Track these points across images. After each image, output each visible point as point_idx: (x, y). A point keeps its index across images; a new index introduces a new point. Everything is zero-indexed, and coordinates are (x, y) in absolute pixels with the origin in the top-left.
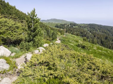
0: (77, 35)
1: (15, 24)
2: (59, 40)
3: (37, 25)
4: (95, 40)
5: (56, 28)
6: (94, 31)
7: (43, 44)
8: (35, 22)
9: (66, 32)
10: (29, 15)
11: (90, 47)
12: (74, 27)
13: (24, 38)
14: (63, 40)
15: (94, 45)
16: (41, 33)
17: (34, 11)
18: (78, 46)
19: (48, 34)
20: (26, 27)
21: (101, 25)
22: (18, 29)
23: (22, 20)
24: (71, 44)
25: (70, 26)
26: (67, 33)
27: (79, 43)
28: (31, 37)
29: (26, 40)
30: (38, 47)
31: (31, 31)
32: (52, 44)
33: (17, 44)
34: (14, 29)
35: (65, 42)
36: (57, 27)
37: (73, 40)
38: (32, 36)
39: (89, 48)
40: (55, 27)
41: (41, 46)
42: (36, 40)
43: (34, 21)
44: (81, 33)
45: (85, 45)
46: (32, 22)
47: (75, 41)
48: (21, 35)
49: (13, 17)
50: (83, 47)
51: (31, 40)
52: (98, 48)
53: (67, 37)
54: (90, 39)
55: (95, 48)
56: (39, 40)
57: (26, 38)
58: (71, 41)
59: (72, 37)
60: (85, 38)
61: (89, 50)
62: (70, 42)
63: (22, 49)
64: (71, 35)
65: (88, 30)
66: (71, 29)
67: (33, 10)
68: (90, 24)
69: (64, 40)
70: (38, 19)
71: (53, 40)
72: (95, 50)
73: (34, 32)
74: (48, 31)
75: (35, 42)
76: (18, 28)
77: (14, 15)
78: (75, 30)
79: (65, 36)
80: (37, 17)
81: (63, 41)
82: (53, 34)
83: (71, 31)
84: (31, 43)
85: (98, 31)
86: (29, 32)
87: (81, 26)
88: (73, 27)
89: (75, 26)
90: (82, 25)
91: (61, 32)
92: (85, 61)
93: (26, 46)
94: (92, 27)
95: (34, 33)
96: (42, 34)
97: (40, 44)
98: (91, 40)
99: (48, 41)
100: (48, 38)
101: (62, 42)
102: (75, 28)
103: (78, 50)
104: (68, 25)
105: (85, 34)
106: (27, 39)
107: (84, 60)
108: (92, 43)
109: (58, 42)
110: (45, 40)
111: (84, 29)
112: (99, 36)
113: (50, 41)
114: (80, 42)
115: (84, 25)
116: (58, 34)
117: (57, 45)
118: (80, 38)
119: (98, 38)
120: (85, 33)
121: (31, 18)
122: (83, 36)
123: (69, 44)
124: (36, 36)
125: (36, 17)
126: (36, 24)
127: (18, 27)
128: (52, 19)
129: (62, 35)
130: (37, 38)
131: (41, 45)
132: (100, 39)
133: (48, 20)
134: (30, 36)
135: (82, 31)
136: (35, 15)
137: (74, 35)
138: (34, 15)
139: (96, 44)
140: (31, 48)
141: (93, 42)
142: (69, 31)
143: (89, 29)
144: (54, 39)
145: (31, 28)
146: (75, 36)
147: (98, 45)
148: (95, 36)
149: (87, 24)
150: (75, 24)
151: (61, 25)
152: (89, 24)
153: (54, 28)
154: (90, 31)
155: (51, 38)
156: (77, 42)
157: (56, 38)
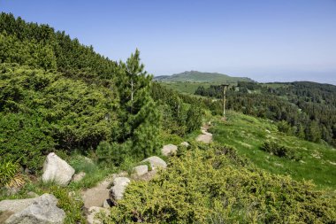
0: (260, 115)
1: (87, 93)
2: (208, 131)
3: (144, 94)
4: (315, 129)
5: (198, 97)
6: (310, 103)
7: (162, 147)
8: (139, 84)
9: (228, 107)
10: (124, 66)
11: (302, 151)
12: (250, 92)
13: (108, 130)
14: (220, 133)
15: (313, 144)
16: (155, 116)
17: (137, 56)
18: (265, 148)
19: (175, 115)
20: (115, 97)
21: (328, 85)
22: (94, 106)
23: (108, 80)
24: (243, 144)
25: (237, 89)
26: (231, 111)
27: (268, 141)
28: (128, 129)
29: (113, 136)
30: (146, 156)
31: (129, 110)
32: (187, 144)
33: (89, 146)
34: (85, 107)
35: (225, 137)
36: (202, 94)
37: (249, 132)
38: (130, 124)
39: (297, 155)
40: (196, 93)
41: (154, 153)
42: (142, 136)
43: (135, 82)
44: (272, 109)
45: (286, 146)
46: (130, 87)
47: (254, 133)
48: (101, 123)
49: (85, 73)
50: (281, 153)
51: (128, 136)
52: (326, 156)
53: (230, 122)
54: (298, 126)
55: (316, 155)
56: (149, 137)
57: (113, 130)
58: (242, 134)
59: (245, 122)
60: (284, 123)
61: (297, 160)
62: (240, 137)
63: (103, 162)
64: (242, 115)
65: (293, 101)
66: (242, 99)
67: (134, 54)
68: (296, 82)
69: (224, 132)
70: (146, 75)
71: (189, 132)
72: (316, 161)
73: (135, 113)
74: (177, 108)
75: (137, 141)
76: (93, 102)
77: (88, 68)
78: (253, 100)
79: (223, 118)
80: (143, 72)
81: (218, 134)
82: (190, 114)
83: (243, 104)
84: (128, 144)
85: (322, 101)
86: (123, 113)
87: (269, 90)
88: (246, 91)
89: (251, 89)
90: (274, 87)
91: (212, 107)
92: (289, 204)
93: (112, 154)
94: (302, 90)
95: (135, 116)
96: (158, 119)
97: (152, 146)
98: (302, 129)
99: (176, 136)
100: (176, 128)
101: (215, 139)
102: (252, 96)
103: (265, 162)
104: (233, 88)
105: (283, 114)
106: (117, 132)
107: (284, 199)
108: (306, 139)
109: (205, 137)
110: (166, 135)
111: (280, 97)
112: (325, 118)
113: (181, 135)
114: (269, 136)
115: (278, 86)
116: (203, 113)
117: (200, 148)
118: (268, 125)
119: (323, 123)
120: (284, 110)
121: (128, 74)
122: (276, 118)
123: (237, 145)
124: (141, 126)
125: (140, 71)
126: (142, 90)
127: (95, 100)
128: (186, 73)
129: (215, 117)
130: (143, 129)
131: (154, 150)
132: (329, 127)
133: (176, 76)
134: (126, 123)
135: (274, 104)
136: (140, 65)
137: (252, 114)
138: (136, 67)
139: (317, 141)
140: (127, 160)
141: (308, 137)
142: (237, 105)
143: (295, 97)
144: (193, 129)
145: (127, 101)
146: (255, 120)
147: (323, 146)
148: (312, 118)
149: (287, 84)
150: (252, 85)
151: (212, 87)
152: (292, 84)
153: (192, 96)
154: (298, 104)
155: (185, 128)
156: (261, 136)
157: (199, 125)
